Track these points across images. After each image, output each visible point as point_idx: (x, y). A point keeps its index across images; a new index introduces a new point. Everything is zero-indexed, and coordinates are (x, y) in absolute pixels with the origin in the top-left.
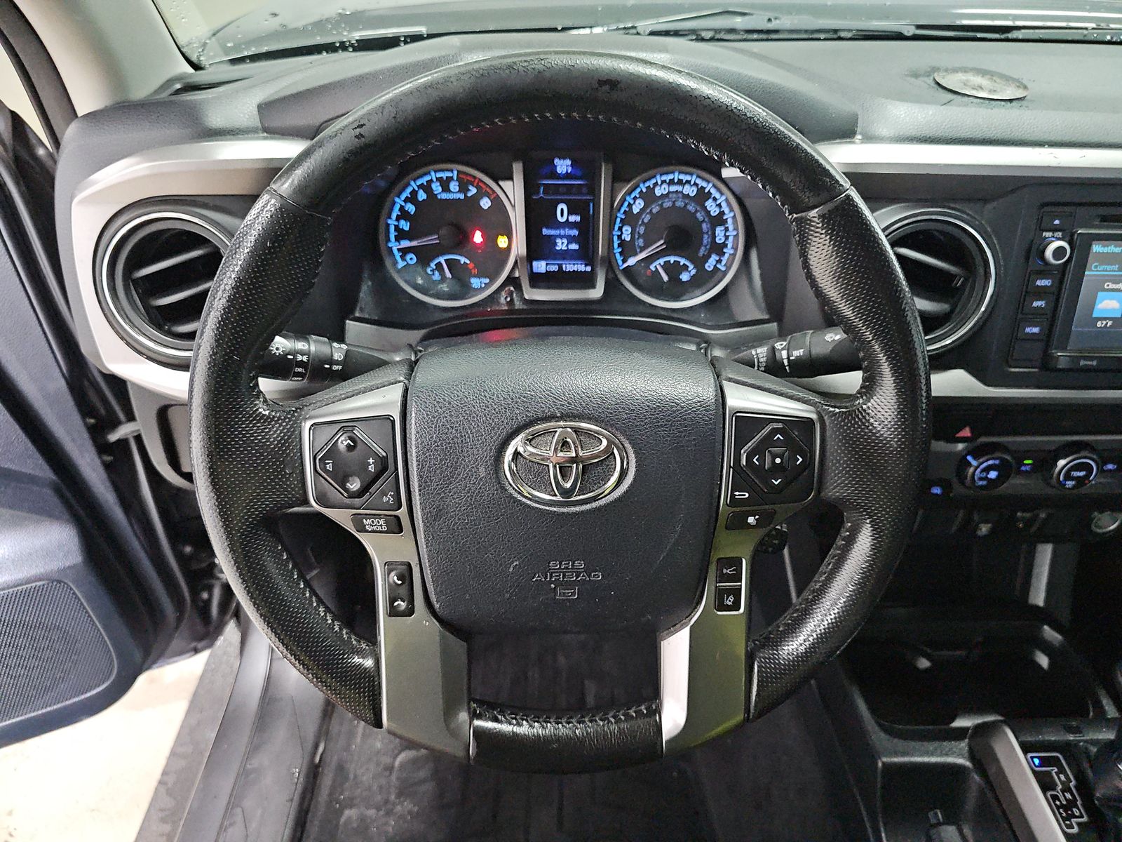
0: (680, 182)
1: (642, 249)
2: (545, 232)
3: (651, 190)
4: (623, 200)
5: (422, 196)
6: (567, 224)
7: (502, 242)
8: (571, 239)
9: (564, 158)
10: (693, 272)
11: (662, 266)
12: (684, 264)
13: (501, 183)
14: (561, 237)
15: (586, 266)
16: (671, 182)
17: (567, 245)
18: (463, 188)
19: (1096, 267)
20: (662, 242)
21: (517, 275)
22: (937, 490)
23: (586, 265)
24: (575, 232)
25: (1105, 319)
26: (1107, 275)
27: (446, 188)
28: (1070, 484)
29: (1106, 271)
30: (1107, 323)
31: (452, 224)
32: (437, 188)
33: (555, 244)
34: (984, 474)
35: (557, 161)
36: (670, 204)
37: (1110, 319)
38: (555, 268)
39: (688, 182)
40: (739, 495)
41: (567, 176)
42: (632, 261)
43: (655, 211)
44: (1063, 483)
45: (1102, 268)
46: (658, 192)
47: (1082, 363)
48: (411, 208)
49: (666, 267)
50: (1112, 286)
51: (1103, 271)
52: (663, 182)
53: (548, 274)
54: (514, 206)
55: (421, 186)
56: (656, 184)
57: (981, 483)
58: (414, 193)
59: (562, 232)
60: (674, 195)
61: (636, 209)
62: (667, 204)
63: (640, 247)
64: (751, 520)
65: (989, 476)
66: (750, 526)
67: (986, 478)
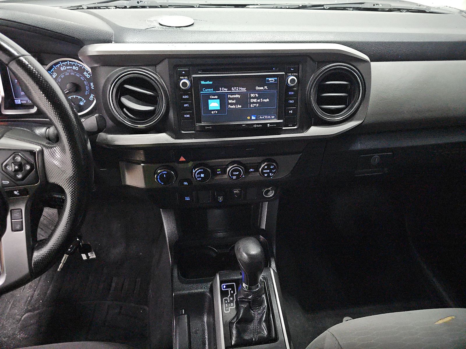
0: (71, 65)
3: (59, 68)
10: (85, 101)
12: (80, 98)
16: (67, 65)
19: (204, 90)
22: (186, 183)
25: (214, 110)
26: (209, 93)
28: (234, 177)
29: (209, 91)
30: (215, 112)
34: (199, 176)
37: (216, 110)
38: (25, 102)
40: (5, 182)
43: (62, 77)
44: (232, 177)
45: (207, 90)
46: (62, 69)
47: (206, 128)
50: (213, 97)
51: (208, 91)
52: (63, 65)
56: (60, 66)
57: (199, 179)
60: (69, 70)
61: (54, 77)
62: (67, 74)
64: (16, 193)
65: (201, 176)
66: (16, 195)
67: (200, 177)
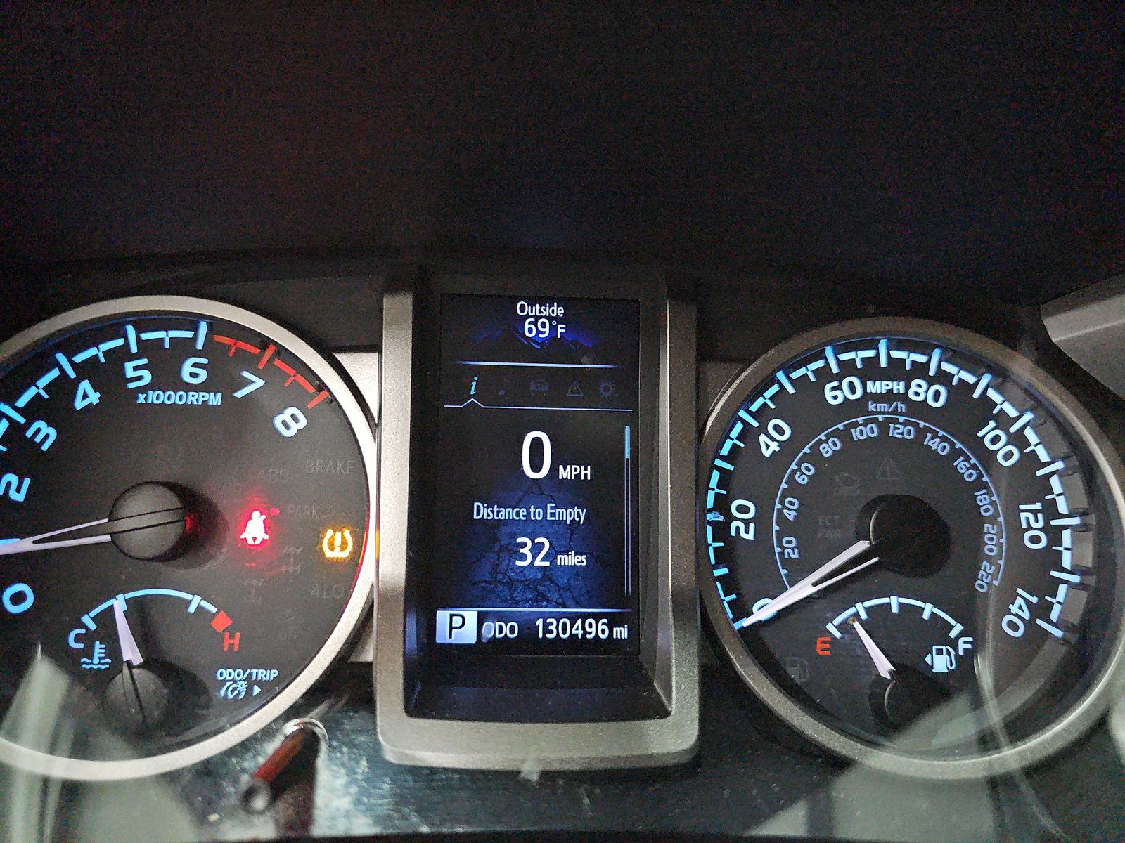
0: (896, 371)
1: (798, 572)
2: (482, 512)
3: (811, 390)
4: (730, 418)
5: (87, 395)
6: (553, 489)
7: (336, 545)
8: (565, 537)
9: (545, 301)
11: (863, 623)
13: (341, 358)
14: (532, 529)
15: (611, 626)
16: (871, 371)
17: (551, 556)
18: (222, 378)
20: (862, 546)
21: (368, 655)
23: (613, 622)
24: (576, 514)
27: (167, 377)
31: (173, 487)
32: (137, 373)
33: (515, 553)
35: (524, 308)
36: (871, 431)
38: (509, 630)
39: (920, 370)
41: (552, 348)
42: (764, 610)
43: (827, 450)
46: (833, 396)
48: (45, 433)
49: (878, 622)
52: (847, 368)
53: (483, 650)
54: (375, 425)
55: (85, 370)
56: (824, 374)
58: (63, 388)
59: (537, 514)
60: (883, 407)
61: (768, 447)
62: (864, 432)
63: (787, 562)
